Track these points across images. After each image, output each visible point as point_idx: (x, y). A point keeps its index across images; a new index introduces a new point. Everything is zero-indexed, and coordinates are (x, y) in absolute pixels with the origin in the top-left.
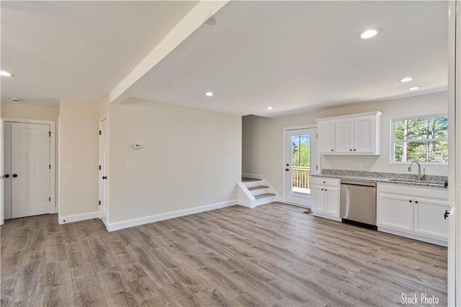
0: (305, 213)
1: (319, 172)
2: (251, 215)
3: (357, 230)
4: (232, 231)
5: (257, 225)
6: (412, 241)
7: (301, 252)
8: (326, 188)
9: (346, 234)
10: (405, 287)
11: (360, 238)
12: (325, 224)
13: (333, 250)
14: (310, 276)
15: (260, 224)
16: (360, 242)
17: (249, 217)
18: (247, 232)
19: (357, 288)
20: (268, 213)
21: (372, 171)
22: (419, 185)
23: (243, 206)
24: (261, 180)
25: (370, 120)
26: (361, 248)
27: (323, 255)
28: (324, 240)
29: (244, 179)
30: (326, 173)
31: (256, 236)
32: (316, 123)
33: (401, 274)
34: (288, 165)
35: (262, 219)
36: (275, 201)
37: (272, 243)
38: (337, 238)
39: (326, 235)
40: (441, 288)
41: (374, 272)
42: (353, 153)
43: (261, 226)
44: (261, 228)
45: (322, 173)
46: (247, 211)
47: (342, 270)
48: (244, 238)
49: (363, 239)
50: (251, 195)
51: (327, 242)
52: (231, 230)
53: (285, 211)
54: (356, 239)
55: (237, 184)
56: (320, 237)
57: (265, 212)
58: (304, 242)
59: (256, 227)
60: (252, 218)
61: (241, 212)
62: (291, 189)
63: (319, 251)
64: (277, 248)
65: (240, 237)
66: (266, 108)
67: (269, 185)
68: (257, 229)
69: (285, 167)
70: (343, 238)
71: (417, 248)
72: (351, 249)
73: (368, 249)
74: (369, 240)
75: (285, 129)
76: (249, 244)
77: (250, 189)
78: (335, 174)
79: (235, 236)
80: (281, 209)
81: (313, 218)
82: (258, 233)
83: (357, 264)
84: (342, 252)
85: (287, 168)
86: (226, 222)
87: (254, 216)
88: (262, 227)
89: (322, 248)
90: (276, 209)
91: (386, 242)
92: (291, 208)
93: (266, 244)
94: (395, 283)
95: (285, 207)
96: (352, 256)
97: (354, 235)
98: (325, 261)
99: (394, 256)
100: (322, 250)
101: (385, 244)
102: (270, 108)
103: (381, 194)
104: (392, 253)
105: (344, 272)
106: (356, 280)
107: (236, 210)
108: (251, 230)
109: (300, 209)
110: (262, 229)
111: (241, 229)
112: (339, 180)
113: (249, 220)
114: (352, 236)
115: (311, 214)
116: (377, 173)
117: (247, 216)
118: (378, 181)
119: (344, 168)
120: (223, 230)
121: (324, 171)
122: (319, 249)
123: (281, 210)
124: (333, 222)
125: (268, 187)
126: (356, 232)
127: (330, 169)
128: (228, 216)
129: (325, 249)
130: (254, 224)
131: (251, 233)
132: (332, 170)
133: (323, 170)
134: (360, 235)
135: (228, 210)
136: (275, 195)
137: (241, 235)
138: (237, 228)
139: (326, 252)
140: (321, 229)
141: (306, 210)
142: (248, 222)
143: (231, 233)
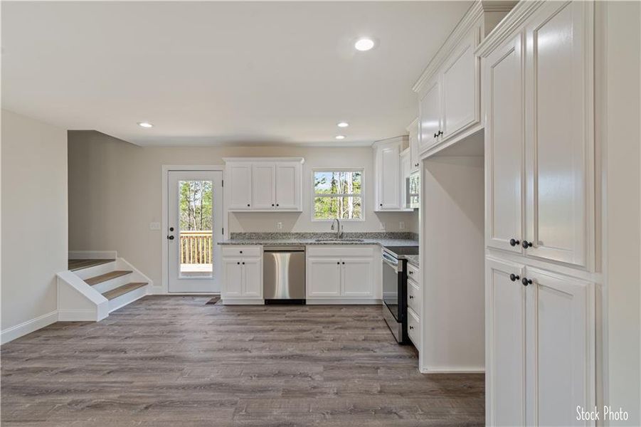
0: (209, 303)
1: (226, 238)
2: (104, 337)
3: (288, 311)
4: (68, 392)
5: (130, 354)
6: (341, 307)
7: (239, 376)
8: (244, 260)
9: (280, 321)
10: (370, 367)
11: (297, 321)
12: (246, 314)
13: (278, 350)
14: (275, 413)
15: (136, 350)
16: (300, 326)
17: (102, 343)
18: (111, 378)
19: (336, 397)
20: (142, 322)
21: (294, 231)
22: (356, 244)
23: (74, 323)
24: (114, 260)
25: (294, 168)
26: (305, 335)
27: (272, 366)
28: (259, 341)
29: (74, 264)
30: (237, 238)
31: (139, 381)
32: (225, 163)
33: (357, 352)
34: (172, 229)
35: (136, 337)
36: (147, 294)
37: (181, 381)
38: (272, 330)
39: (259, 331)
40: (391, 352)
41: (336, 362)
42: (275, 209)
43: (139, 354)
44: (142, 359)
45: (231, 238)
46: (89, 330)
47: (306, 379)
48: (111, 396)
49: (300, 321)
50: (94, 294)
51: (264, 341)
52: (63, 392)
53: (175, 309)
54: (293, 323)
55: (56, 277)
56: (251, 337)
57: (136, 322)
58: (234, 355)
59: (131, 359)
60: (112, 342)
61: (76, 336)
62: (178, 268)
63: (263, 361)
64: (195, 388)
65: (102, 398)
66: (138, 123)
67: (130, 266)
68: (133, 364)
69: (165, 233)
70: (280, 327)
71: (348, 314)
72: (297, 340)
73: (312, 333)
74: (306, 320)
75: (165, 168)
76: (130, 406)
77: (91, 282)
78: (250, 238)
79: (82, 402)
80: (164, 307)
81: (224, 309)
82: (140, 370)
83: (316, 360)
84: (291, 349)
85: (171, 234)
86: (40, 375)
87: (114, 337)
88: (142, 355)
89: (264, 353)
90: (155, 309)
91: (322, 317)
92: (181, 302)
93: (170, 387)
94: (360, 367)
95: (172, 301)
96: (304, 350)
97: (287, 319)
98: (279, 374)
99: (338, 331)
100: (266, 357)
101: (322, 320)
102: (146, 125)
103: (310, 259)
104: (336, 329)
105: (310, 379)
106: (329, 384)
107: (59, 337)
108: (121, 371)
109: (198, 299)
110: (146, 358)
111: (95, 378)
112: (262, 246)
113: (105, 350)
114: (287, 321)
115: (218, 303)
116: (299, 234)
117: (94, 342)
118: (307, 244)
119: (261, 230)
120: (38, 400)
121: (233, 236)
122: (260, 357)
123: (166, 309)
124: (255, 308)
125: (132, 272)
126: (287, 314)
127: (243, 232)
128: (41, 358)
129: (269, 354)
130: (122, 355)
131: (124, 378)
132: (245, 234)
133: (232, 234)
134: (294, 317)
135: (35, 341)
136: (147, 284)
137: (101, 391)
138: (79, 379)
139: (272, 358)
140: (245, 324)
141: (208, 299)
142: (107, 356)
143: (68, 399)
